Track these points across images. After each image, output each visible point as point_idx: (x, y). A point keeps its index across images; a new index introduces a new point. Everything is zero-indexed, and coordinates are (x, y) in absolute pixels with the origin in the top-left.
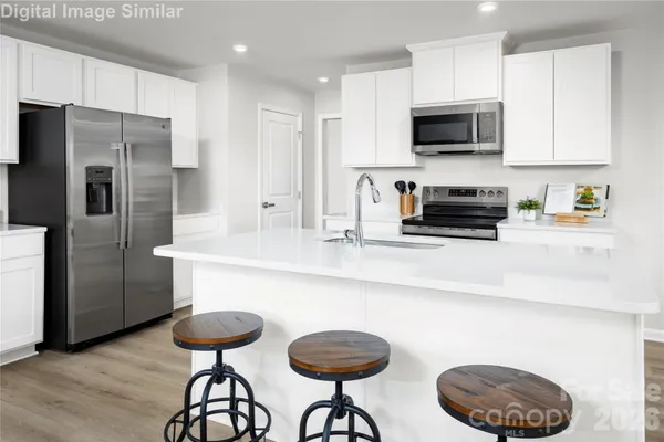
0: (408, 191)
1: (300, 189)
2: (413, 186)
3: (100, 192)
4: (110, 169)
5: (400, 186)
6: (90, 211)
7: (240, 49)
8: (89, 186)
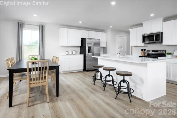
0: (144, 51)
1: (126, 51)
2: (145, 50)
3: (90, 50)
4: (91, 47)
5: (142, 50)
6: (89, 53)
7: (111, 27)
8: (89, 49)
